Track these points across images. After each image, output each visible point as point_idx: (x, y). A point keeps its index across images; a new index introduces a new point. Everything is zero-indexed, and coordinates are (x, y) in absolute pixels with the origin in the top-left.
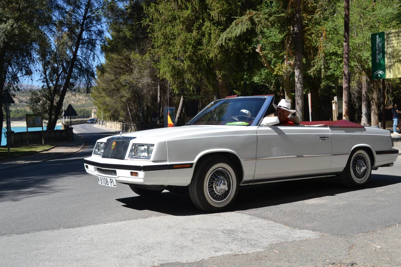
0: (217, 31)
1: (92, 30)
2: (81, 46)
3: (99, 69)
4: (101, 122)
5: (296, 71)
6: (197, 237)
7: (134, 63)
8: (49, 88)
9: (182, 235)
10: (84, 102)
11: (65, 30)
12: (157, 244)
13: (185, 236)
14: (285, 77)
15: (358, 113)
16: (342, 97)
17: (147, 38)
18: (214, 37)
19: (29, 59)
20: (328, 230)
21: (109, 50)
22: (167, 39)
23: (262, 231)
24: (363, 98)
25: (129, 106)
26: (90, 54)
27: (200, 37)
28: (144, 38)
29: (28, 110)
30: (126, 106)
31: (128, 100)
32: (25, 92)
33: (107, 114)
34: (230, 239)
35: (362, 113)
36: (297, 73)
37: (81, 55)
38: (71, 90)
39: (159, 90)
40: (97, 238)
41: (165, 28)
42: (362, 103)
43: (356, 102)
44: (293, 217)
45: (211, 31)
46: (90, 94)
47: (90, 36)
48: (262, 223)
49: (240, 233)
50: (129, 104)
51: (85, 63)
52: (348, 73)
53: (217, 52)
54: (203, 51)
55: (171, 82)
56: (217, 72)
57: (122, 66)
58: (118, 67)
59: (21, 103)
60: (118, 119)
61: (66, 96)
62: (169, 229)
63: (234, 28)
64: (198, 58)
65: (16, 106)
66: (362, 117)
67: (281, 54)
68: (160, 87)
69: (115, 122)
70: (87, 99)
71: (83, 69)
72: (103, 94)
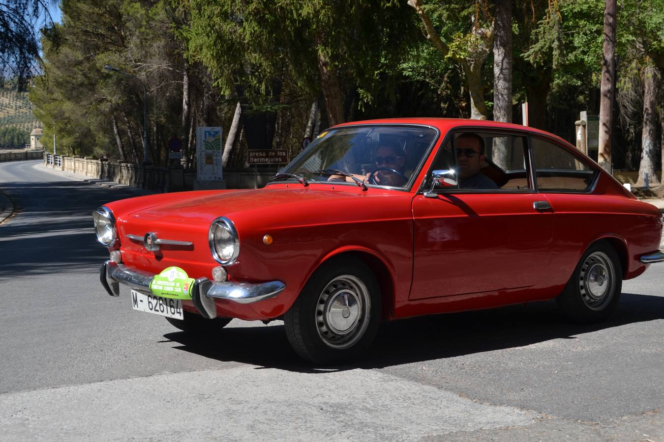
3: (49, 36)
4: (53, 159)
5: (495, 51)
6: (262, 419)
7: (129, 24)
9: (229, 414)
10: (12, 112)
12: (172, 435)
13: (235, 417)
14: (471, 64)
15: (633, 150)
16: (598, 113)
20: (555, 406)
23: (408, 407)
24: (645, 117)
25: (116, 124)
30: (110, 123)
31: (115, 109)
33: (67, 141)
34: (337, 424)
35: (641, 150)
36: (498, 55)
39: (186, 87)
40: (35, 421)
42: (642, 128)
43: (630, 125)
44: (480, 377)
46: (26, 93)
48: (409, 389)
49: (359, 411)
50: (117, 119)
52: (613, 59)
53: (319, 3)
55: (214, 70)
56: (320, 49)
57: (101, 31)
58: (93, 33)
60: (92, 152)
62: (200, 400)
64: (275, 16)
66: (642, 158)
67: (465, 13)
68: (189, 80)
69: (83, 160)
70: (19, 103)
71: (10, 35)
72: (57, 95)
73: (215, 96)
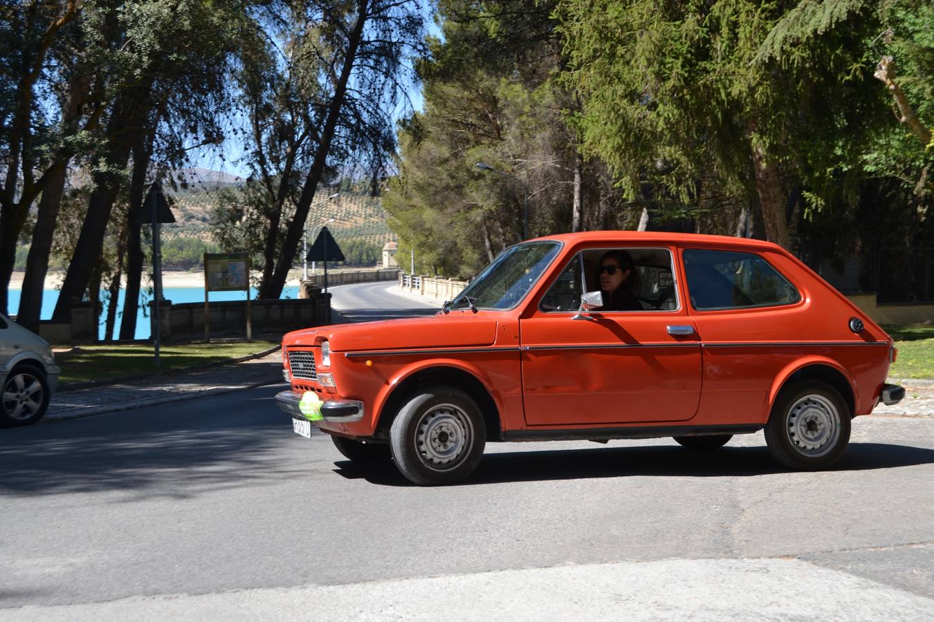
0: (756, 18)
1: (389, 15)
2: (357, 61)
3: (409, 129)
4: (410, 280)
7: (506, 111)
8: (268, 179)
10: (361, 221)
11: (314, 18)
17: (547, 39)
18: (748, 36)
19: (215, 98)
21: (438, 74)
22: (607, 39)
25: (489, 236)
26: (383, 84)
27: (707, 34)
28: (537, 39)
29: (209, 241)
30: (481, 236)
31: (489, 216)
32: (204, 191)
33: (428, 258)
37: (357, 89)
38: (327, 185)
39: (577, 189)
41: (604, 7)
45: (738, 17)
46: (379, 198)
47: (385, 33)
48: (897, 601)
50: (490, 229)
51: (368, 111)
53: (755, 79)
54: (712, 77)
56: (755, 138)
57: (472, 120)
58: (461, 122)
59: (190, 223)
60: (458, 272)
61: (312, 205)
63: (810, 9)
64: (697, 97)
65: (175, 230)
68: (581, 180)
69: (447, 281)
70: (369, 211)
71: (362, 127)
72: (417, 200)
73: (614, 200)
